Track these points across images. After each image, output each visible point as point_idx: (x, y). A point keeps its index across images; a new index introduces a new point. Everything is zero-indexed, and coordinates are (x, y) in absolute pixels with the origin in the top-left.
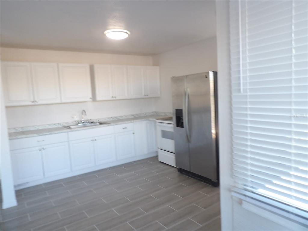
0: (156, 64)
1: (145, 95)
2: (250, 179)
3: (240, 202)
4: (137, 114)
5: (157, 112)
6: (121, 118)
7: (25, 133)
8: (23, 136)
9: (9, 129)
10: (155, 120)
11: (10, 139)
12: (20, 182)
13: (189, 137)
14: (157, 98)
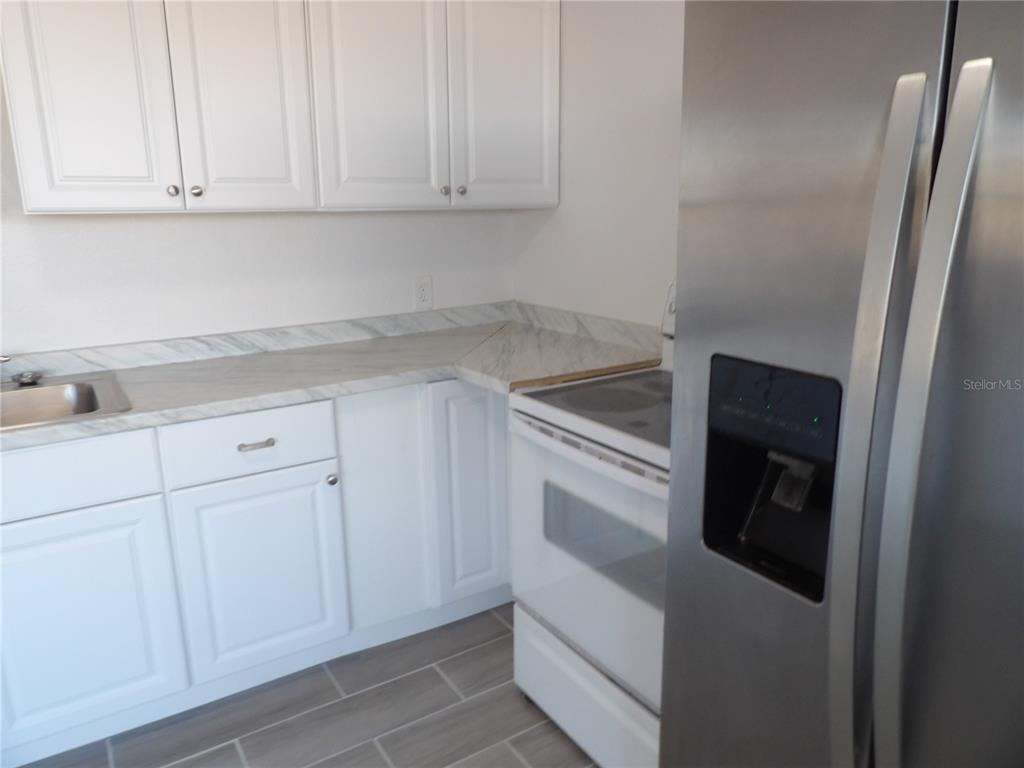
1: (447, 191)
4: (394, 319)
5: (533, 307)
6: (273, 345)
10: (499, 387)
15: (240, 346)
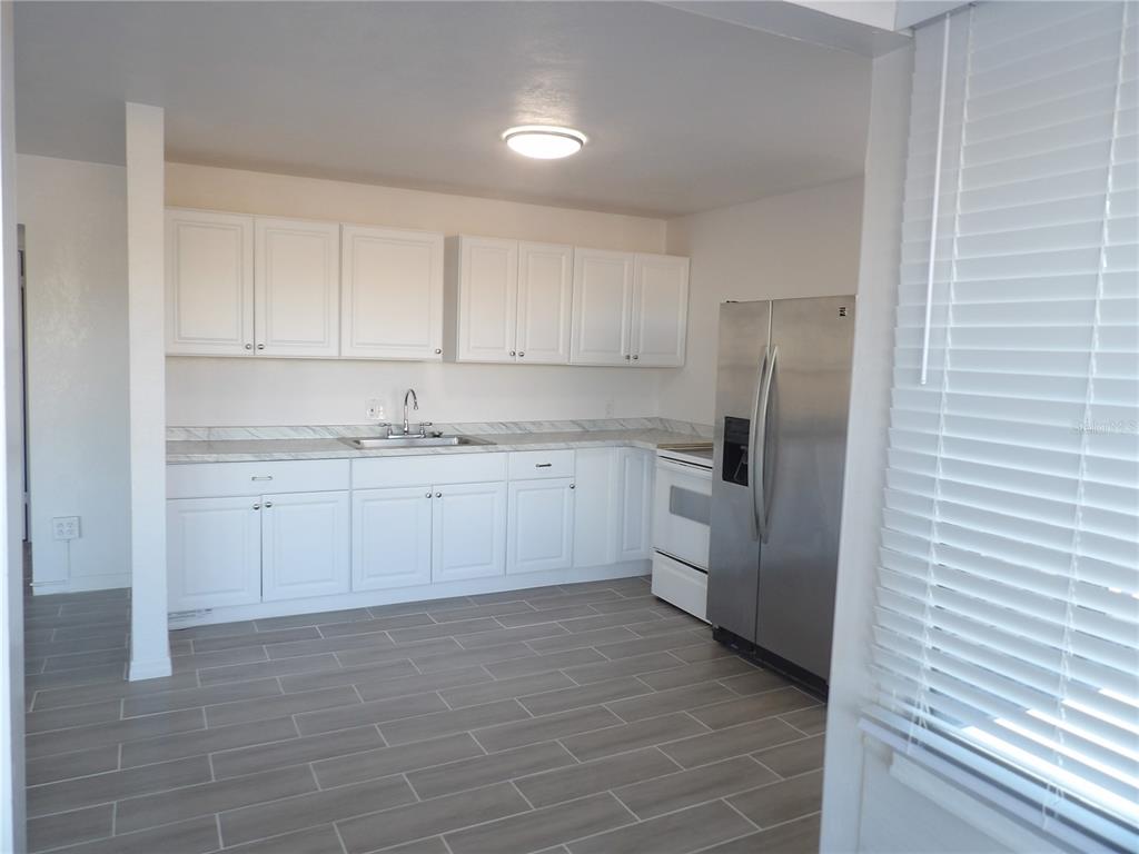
0: (678, 249)
1: (628, 357)
2: (926, 683)
3: (887, 756)
4: (593, 422)
5: (668, 421)
6: (534, 429)
7: (215, 446)
8: (207, 457)
9: (168, 428)
10: (652, 446)
11: (168, 463)
12: (188, 604)
13: (762, 520)
14: (669, 372)
15: (521, 429)
